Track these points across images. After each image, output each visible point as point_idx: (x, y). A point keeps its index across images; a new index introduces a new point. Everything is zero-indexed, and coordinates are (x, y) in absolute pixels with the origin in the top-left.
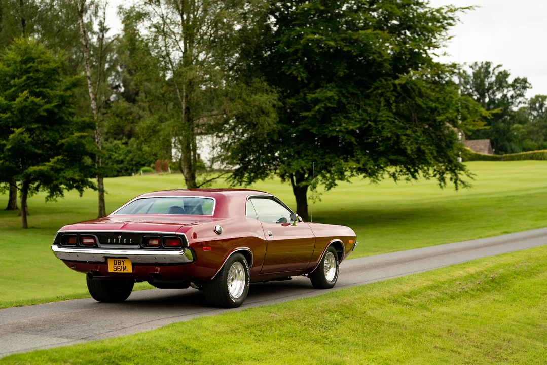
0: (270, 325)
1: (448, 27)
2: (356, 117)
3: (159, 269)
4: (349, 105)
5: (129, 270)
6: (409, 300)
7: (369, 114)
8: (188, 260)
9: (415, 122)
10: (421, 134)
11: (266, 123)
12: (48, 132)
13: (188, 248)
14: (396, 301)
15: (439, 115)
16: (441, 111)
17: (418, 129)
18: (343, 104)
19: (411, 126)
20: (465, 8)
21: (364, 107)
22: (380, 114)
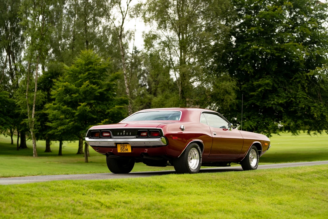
0: (211, 181)
2: (283, 96)
3: (147, 150)
4: (279, 89)
5: (130, 151)
6: (300, 177)
7: (291, 94)
8: (163, 144)
9: (320, 98)
10: (323, 106)
12: (100, 105)
13: (163, 136)
14: (292, 177)
17: (321, 103)
18: (275, 87)
19: (317, 101)
21: (288, 89)
22: (298, 94)
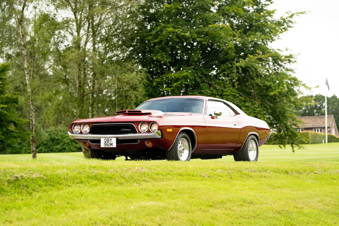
1: (288, 28)
2: (207, 93)
4: (203, 84)
7: (217, 90)
9: (255, 97)
10: (259, 106)
11: (133, 95)
15: (272, 91)
16: (273, 88)
17: (256, 102)
18: (199, 83)
19: (251, 100)
20: (300, 13)
21: (214, 85)
22: (225, 90)
